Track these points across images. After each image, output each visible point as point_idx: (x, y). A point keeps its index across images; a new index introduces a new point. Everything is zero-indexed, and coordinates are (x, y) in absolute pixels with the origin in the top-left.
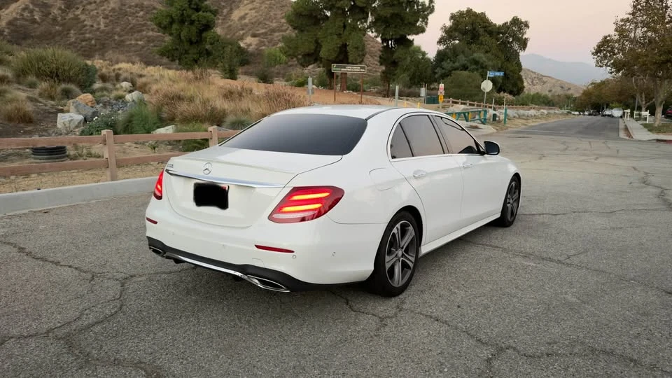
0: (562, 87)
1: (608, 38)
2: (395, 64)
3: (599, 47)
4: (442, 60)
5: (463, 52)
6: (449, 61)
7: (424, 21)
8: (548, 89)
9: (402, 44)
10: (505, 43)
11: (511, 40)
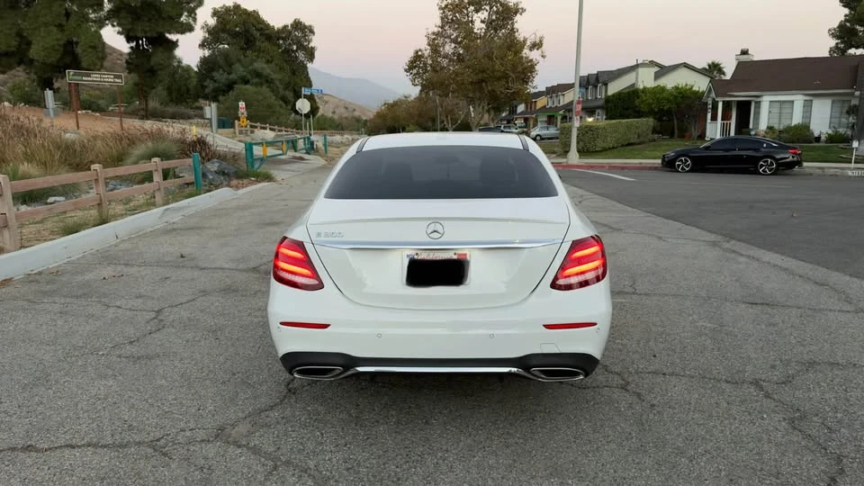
0: (346, 108)
1: (420, 53)
2: (152, 72)
3: (412, 62)
4: (212, 70)
5: (239, 61)
6: (221, 71)
7: (190, 16)
8: (332, 110)
9: (161, 45)
10: (287, 51)
11: (295, 48)
